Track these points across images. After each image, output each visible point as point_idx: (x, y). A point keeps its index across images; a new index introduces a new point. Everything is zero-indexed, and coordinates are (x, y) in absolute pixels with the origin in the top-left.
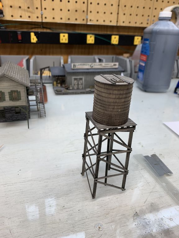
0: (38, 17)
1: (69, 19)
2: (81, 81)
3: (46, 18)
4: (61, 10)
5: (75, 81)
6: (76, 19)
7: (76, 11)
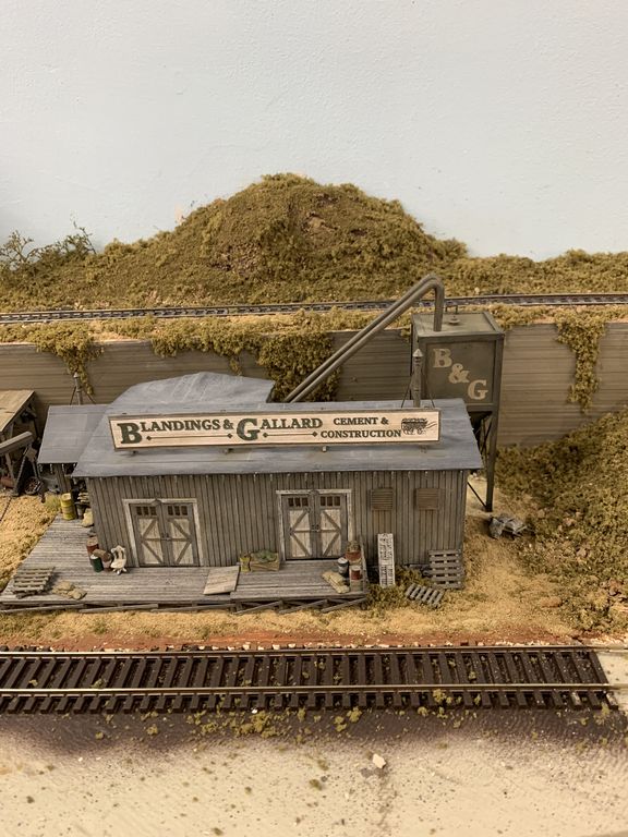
2: (183, 521)
5: (145, 523)
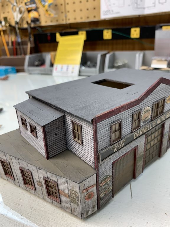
0: (63, 20)
1: (88, 18)
3: (69, 20)
4: (81, 10)
6: (95, 17)
7: (94, 9)
